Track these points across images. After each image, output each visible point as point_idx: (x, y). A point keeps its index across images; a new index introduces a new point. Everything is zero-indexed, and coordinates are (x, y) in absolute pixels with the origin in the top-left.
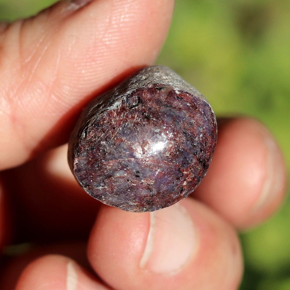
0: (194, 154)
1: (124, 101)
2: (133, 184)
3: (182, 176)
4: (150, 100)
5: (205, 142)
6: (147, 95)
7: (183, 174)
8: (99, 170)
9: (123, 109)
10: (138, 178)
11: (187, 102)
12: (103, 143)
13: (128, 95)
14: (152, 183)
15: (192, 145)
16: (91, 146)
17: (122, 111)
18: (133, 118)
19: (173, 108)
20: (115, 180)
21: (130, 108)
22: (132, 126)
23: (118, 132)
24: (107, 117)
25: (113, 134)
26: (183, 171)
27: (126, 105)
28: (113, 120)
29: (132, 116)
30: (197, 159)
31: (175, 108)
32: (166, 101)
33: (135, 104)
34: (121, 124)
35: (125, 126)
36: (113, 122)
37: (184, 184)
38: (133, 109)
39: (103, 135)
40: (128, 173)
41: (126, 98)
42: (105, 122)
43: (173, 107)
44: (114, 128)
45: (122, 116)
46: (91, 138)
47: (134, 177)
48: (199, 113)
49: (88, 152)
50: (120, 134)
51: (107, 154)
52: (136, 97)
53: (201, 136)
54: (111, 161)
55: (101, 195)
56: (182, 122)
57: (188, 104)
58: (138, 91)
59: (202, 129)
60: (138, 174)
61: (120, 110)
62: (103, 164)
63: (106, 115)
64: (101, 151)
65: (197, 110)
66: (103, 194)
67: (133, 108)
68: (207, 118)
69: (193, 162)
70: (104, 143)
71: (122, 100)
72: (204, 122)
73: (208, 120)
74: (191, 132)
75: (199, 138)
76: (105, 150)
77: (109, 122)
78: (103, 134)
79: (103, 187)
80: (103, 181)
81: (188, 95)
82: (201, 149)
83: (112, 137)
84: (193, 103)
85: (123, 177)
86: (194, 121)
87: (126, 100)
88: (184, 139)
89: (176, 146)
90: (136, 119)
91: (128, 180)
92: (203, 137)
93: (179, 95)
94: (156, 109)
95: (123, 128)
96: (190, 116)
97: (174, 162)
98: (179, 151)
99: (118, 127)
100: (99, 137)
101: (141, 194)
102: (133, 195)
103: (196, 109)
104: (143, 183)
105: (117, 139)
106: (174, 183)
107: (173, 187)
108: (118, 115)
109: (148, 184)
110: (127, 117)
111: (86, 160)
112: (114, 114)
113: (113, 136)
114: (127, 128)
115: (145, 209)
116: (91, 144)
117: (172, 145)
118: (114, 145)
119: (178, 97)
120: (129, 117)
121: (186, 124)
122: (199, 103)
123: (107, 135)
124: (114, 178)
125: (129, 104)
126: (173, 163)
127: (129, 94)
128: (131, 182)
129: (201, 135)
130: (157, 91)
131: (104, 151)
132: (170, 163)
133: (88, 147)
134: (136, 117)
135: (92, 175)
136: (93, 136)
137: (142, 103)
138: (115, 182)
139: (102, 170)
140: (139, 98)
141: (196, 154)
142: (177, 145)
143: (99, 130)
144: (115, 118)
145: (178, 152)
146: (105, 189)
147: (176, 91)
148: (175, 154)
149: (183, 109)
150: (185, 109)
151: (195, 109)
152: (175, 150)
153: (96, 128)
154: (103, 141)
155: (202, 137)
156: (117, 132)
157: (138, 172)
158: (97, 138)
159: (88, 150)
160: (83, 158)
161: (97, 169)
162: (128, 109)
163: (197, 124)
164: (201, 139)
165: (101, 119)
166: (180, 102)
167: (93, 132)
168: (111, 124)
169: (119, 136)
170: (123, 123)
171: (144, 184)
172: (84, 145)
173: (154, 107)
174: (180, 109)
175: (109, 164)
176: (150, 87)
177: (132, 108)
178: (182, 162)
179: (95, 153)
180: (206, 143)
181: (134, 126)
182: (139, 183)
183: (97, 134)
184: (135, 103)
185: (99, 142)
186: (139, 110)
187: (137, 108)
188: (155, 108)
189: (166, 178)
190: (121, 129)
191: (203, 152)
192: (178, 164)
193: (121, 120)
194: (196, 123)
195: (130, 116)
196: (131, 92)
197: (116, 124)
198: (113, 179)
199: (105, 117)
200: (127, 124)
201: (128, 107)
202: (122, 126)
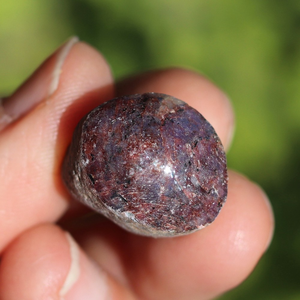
0: (141, 117)
1: (121, 210)
2: (199, 163)
3: (167, 118)
4: (109, 186)
5: (123, 111)
6: (105, 190)
7: (165, 119)
8: (200, 202)
9: (130, 208)
10: (191, 162)
11: (93, 148)
12: (173, 212)
13: (114, 209)
14: (190, 145)
15: (134, 124)
16: (181, 221)
17: (133, 208)
18: (135, 195)
19: (107, 160)
20: (203, 182)
21: (127, 202)
22: (144, 193)
23: (156, 203)
24: (146, 219)
25: (160, 207)
26: (162, 120)
27: (125, 207)
28: (146, 213)
29: (134, 197)
30: (144, 112)
31: (105, 158)
32: (103, 170)
33: (120, 199)
34: (146, 203)
35: (147, 200)
36: (148, 211)
37: (174, 112)
38: (127, 199)
39: (165, 216)
40: (192, 174)
41: (117, 209)
42: (151, 219)
43: (105, 160)
44: (154, 208)
45: (138, 206)
46: (173, 224)
47: (192, 167)
48: (98, 131)
49: (188, 221)
50: (157, 201)
51: (182, 203)
52: (113, 200)
53: (120, 119)
54: (187, 196)
55: (222, 187)
56: (116, 145)
57: (95, 146)
58: (105, 200)
59: (112, 121)
60: (188, 165)
61: (132, 210)
62: (194, 201)
63: (143, 221)
64: (181, 210)
65: (96, 135)
67: (125, 199)
68: (99, 121)
69: (150, 115)
70: (172, 211)
71: (122, 212)
72: (104, 122)
73: (100, 118)
74: (122, 131)
75: (123, 120)
76: (179, 206)
77: (150, 215)
78: (164, 215)
79: (214, 190)
80: (209, 193)
81: (85, 150)
82: (133, 113)
83: (163, 206)
84: (91, 141)
85: (197, 176)
86: (109, 133)
87: (120, 209)
88: (132, 135)
89: (143, 140)
90: (135, 191)
91: (198, 170)
92: (120, 116)
93: (89, 158)
94: (115, 176)
95: (150, 200)
96: (106, 139)
97: (159, 135)
98: (146, 136)
99: (151, 205)
100: (168, 218)
101: (204, 150)
102: (208, 157)
103: (96, 137)
104: (193, 155)
105: (163, 201)
106: (178, 123)
107: (182, 122)
108: (139, 211)
109: (192, 149)
110: (137, 200)
111: (196, 219)
112: (139, 214)
113: (162, 206)
114: (148, 196)
115: (215, 137)
116: (179, 222)
117: (144, 145)
118: (170, 200)
119: (93, 159)
120: (136, 199)
121: (116, 141)
122: (87, 135)
123: (163, 212)
124: (201, 185)
125: (123, 204)
126: (161, 135)
127: (112, 208)
128: (197, 166)
129: (119, 119)
130: (97, 182)
131: (180, 207)
132: (163, 138)
133: (182, 223)
134: (133, 193)
135: (208, 206)
136: (171, 224)
137: (116, 192)
138: (205, 182)
139: (200, 200)
140: (112, 197)
141: (140, 115)
142: (141, 140)
143: (162, 221)
144: (142, 212)
145: (148, 135)
146: (215, 187)
147: (87, 164)
148: (151, 138)
149: (103, 149)
150: (102, 148)
151: (97, 137)
152: (147, 140)
153: (161, 224)
154: (171, 212)
155: (120, 117)
156: (156, 204)
157: (186, 165)
158: (171, 219)
159: (186, 222)
160: (195, 223)
161: (200, 205)
162: (128, 204)
163: (111, 129)
164: (123, 118)
165: (150, 224)
166: (97, 156)
167: (166, 226)
168: (151, 213)
169: (159, 200)
170: (145, 202)
171: (194, 153)
172: (182, 228)
173: (114, 180)
174: (103, 153)
175: (191, 196)
176: (96, 191)
177: (125, 201)
178: (154, 126)
179: (186, 214)
180: (124, 110)
181: (143, 191)
182: (195, 158)
183: (166, 221)
184: (119, 199)
185: (173, 215)
186: (125, 193)
187: (123, 195)
188: (115, 179)
189: (178, 134)
190: (151, 202)
191: (134, 109)
192: (159, 130)
193: (143, 205)
194: (110, 130)
195: (135, 199)
196: (109, 207)
197: (149, 208)
198: (203, 185)
199: (147, 221)
200: (144, 199)
201: (126, 204)
202: (148, 202)
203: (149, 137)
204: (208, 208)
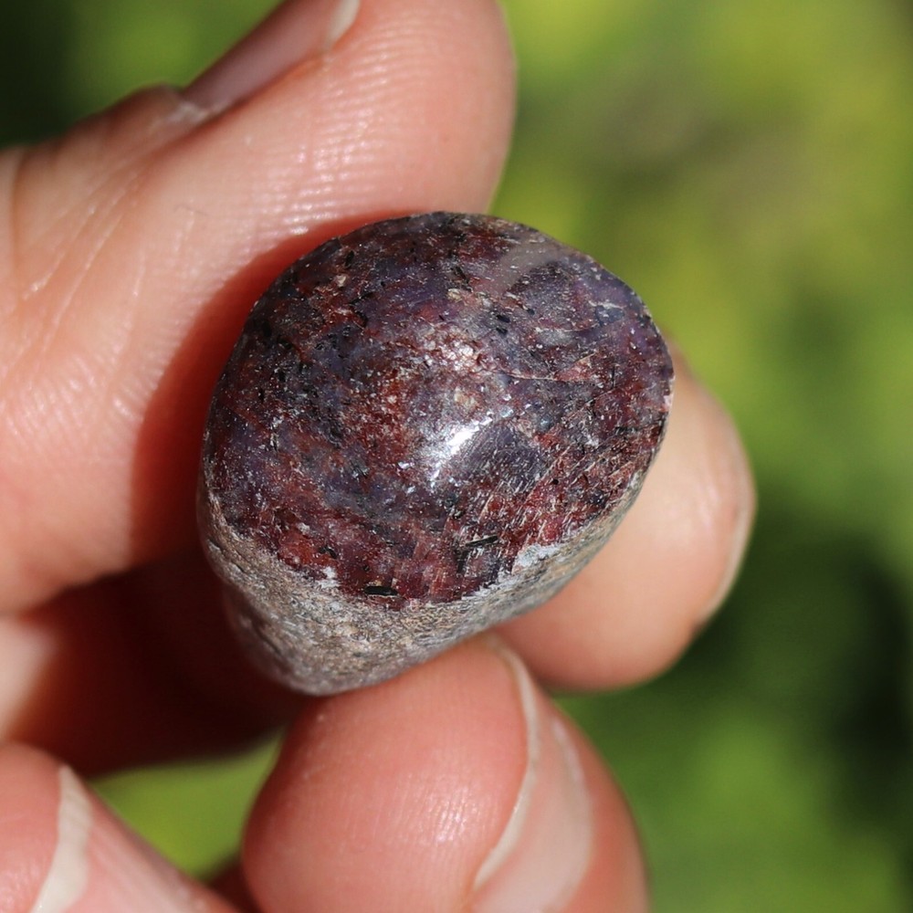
0: (310, 364)
1: (505, 568)
2: (514, 297)
3: (353, 303)
4: (428, 558)
5: (263, 401)
6: (432, 575)
7: (352, 308)
8: (612, 360)
9: (516, 541)
10: (502, 314)
11: (306, 536)
12: (593, 442)
13: (490, 584)
14: (456, 290)
15: (315, 394)
16: (625, 438)
17: (520, 533)
18: (495, 507)
19: (363, 519)
20: (568, 320)
21: (496, 538)
22: (505, 480)
23: (547, 467)
24: (567, 522)
25: (562, 464)
26: (349, 316)
27: (504, 552)
28: (554, 509)
29: (497, 514)
30: (299, 350)
31: (355, 521)
32: (379, 546)
33: (477, 551)
34: (532, 493)
35: (524, 484)
36: (554, 501)
37: (344, 278)
38: (489, 534)
39: (590, 468)
40: (532, 333)
41: (497, 576)
42: (574, 509)
43: (360, 524)
44: (555, 482)
45: (525, 519)
46: (622, 464)
47: (515, 319)
48: (274, 496)
49: (638, 422)
50: (543, 462)
51: (588, 404)
52: (470, 572)
53: (280, 422)
54: (580, 379)
55: (604, 285)
56: (342, 471)
57: (304, 528)
58: (455, 593)
59: (272, 444)
60: (504, 325)
61: (524, 539)
62: (601, 375)
63: (566, 531)
64: (602, 417)
65: (278, 507)
66: (600, 285)
67: (486, 537)
68: (246, 479)
69: (316, 340)
70: (590, 442)
71: (510, 569)
72: (258, 466)
73: (242, 472)
74: (315, 435)
75: (287, 415)
76: (590, 417)
77: (566, 504)
78: (588, 470)
79: (602, 306)
80: (601, 323)
81: (296, 560)
82: (282, 379)
83: (566, 455)
84: (285, 532)
85: (544, 323)
86: (297, 470)
87: (501, 568)
88: (342, 414)
89: (373, 395)
90: (486, 499)
91: (531, 312)
92: (272, 417)
93: (325, 564)
94: (417, 525)
95: (531, 477)
96: (309, 489)
97: (383, 348)
98: (365, 381)
99: (543, 482)
100: (601, 462)
101: (487, 266)
102: (513, 267)
103: (283, 511)
104: (486, 297)
105: (553, 447)
106: (382, 283)
107: (383, 273)
108: (535, 524)
109: (470, 290)
110: (510, 511)
111: (645, 399)
112: (544, 530)
113: (564, 457)
114: (518, 475)
115: (468, 222)
116: (625, 445)
117: (386, 400)
118: (564, 427)
119: (334, 555)
120: (506, 511)
121: (329, 463)
122: (263, 530)
123: (578, 464)
124: (572, 327)
125: (494, 553)
126: (388, 343)
127: (486, 587)
128: (521, 306)
129: (276, 423)
130: (398, 584)
131: (594, 415)
132: (399, 344)
133: (633, 438)
134: (486, 508)
135: (631, 348)
136: (617, 469)
137: (456, 551)
138: (569, 314)
139: (605, 357)
140: (460, 570)
141: (301, 365)
142: (371, 400)
143: (596, 485)
144: (545, 516)
145: (369, 375)
146: (596, 300)
147: (334, 579)
148: (381, 371)
149: (327, 512)
150: (322, 511)
151: (286, 509)
152: (379, 384)
153: (603, 493)
154: (592, 447)
155: (275, 419)
156: (551, 468)
157: (503, 332)
158: (607, 460)
159: (636, 430)
160: (651, 408)
161: (617, 365)
162: (503, 538)
163: (289, 459)
164: (280, 411)
165: (583, 520)
166: (334, 537)
167: (614, 484)
168: (561, 498)
169: (547, 454)
170: (527, 494)
171: (482, 293)
172: (643, 448)
173: (424, 532)
174: (338, 516)
175: (585, 371)
176: (415, 601)
177: (491, 540)
178: (353, 346)
179: (618, 413)
180: (262, 397)
181: (497, 479)
182: (498, 299)
183: (606, 475)
184: (476, 554)
185: (602, 447)
186: (472, 529)
187: (476, 536)
188: (421, 529)
189: (410, 301)
190: (537, 477)
191: (276, 371)
192: (371, 340)
193: (531, 505)
194: (291, 463)
195: (502, 512)
196: (477, 593)
197: (546, 493)
198: (574, 324)
199: (574, 524)
200: (517, 489)
201: (501, 544)
202: (533, 485)
203: (375, 373)
204: (636, 351)
